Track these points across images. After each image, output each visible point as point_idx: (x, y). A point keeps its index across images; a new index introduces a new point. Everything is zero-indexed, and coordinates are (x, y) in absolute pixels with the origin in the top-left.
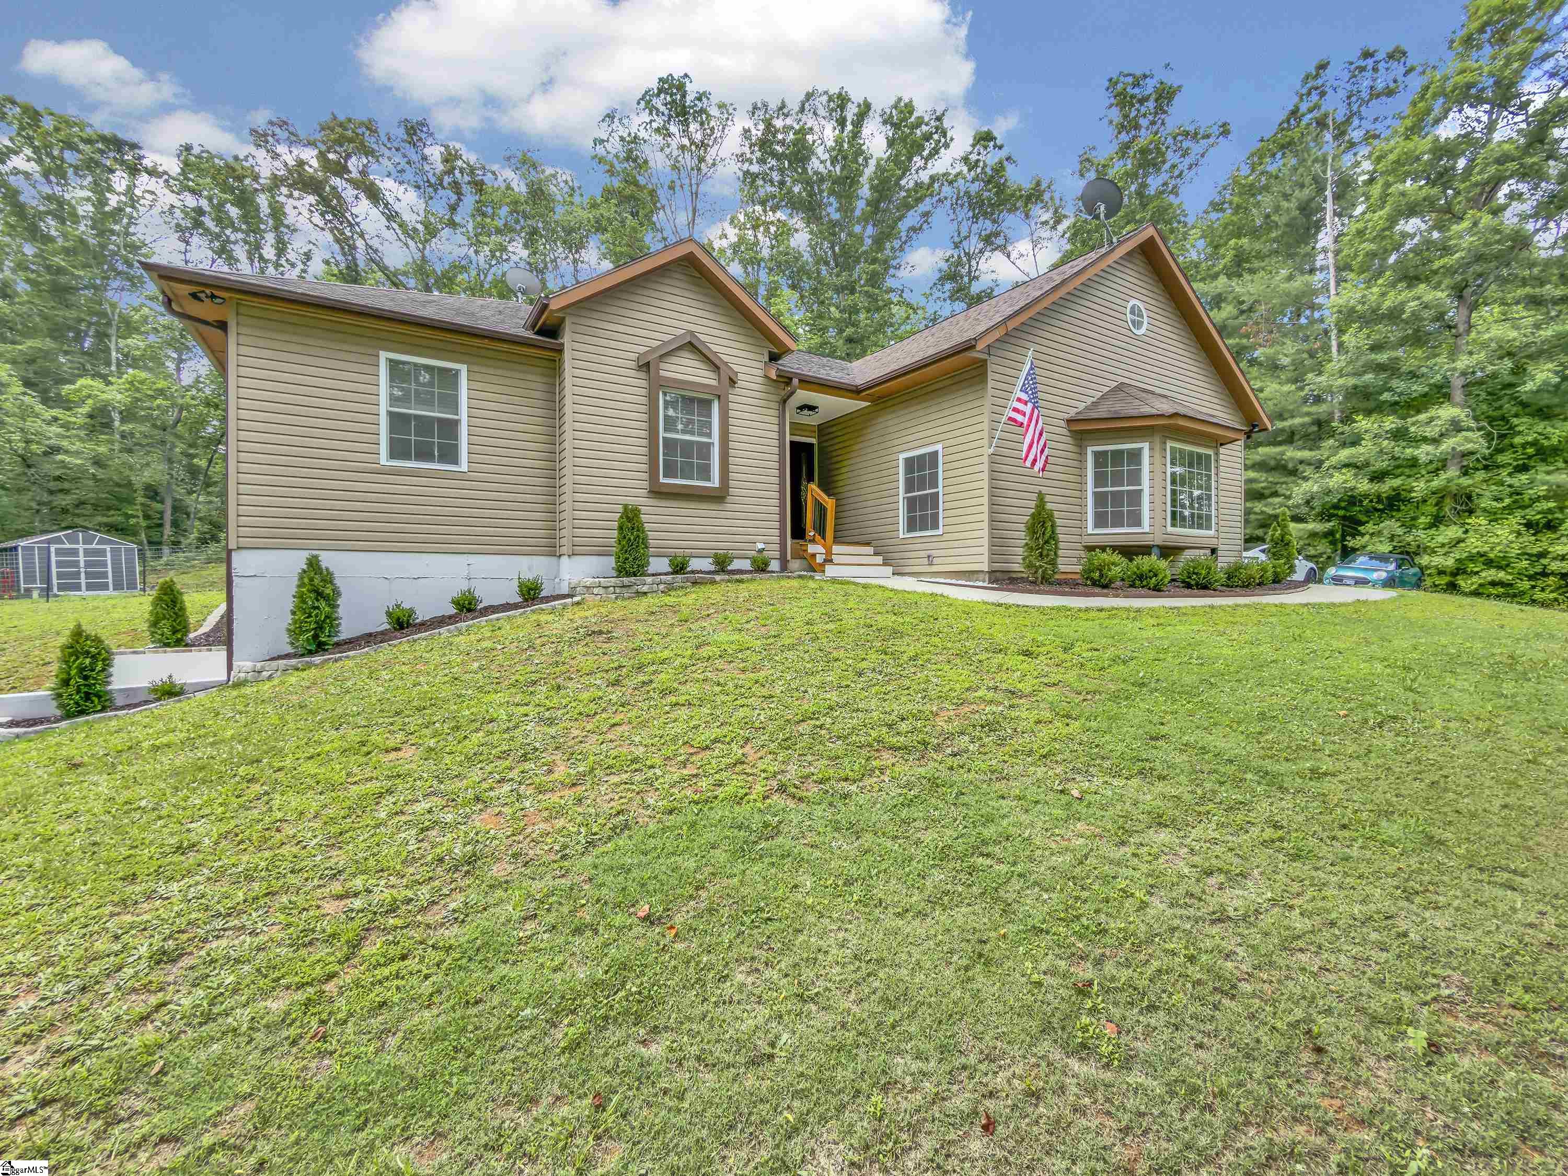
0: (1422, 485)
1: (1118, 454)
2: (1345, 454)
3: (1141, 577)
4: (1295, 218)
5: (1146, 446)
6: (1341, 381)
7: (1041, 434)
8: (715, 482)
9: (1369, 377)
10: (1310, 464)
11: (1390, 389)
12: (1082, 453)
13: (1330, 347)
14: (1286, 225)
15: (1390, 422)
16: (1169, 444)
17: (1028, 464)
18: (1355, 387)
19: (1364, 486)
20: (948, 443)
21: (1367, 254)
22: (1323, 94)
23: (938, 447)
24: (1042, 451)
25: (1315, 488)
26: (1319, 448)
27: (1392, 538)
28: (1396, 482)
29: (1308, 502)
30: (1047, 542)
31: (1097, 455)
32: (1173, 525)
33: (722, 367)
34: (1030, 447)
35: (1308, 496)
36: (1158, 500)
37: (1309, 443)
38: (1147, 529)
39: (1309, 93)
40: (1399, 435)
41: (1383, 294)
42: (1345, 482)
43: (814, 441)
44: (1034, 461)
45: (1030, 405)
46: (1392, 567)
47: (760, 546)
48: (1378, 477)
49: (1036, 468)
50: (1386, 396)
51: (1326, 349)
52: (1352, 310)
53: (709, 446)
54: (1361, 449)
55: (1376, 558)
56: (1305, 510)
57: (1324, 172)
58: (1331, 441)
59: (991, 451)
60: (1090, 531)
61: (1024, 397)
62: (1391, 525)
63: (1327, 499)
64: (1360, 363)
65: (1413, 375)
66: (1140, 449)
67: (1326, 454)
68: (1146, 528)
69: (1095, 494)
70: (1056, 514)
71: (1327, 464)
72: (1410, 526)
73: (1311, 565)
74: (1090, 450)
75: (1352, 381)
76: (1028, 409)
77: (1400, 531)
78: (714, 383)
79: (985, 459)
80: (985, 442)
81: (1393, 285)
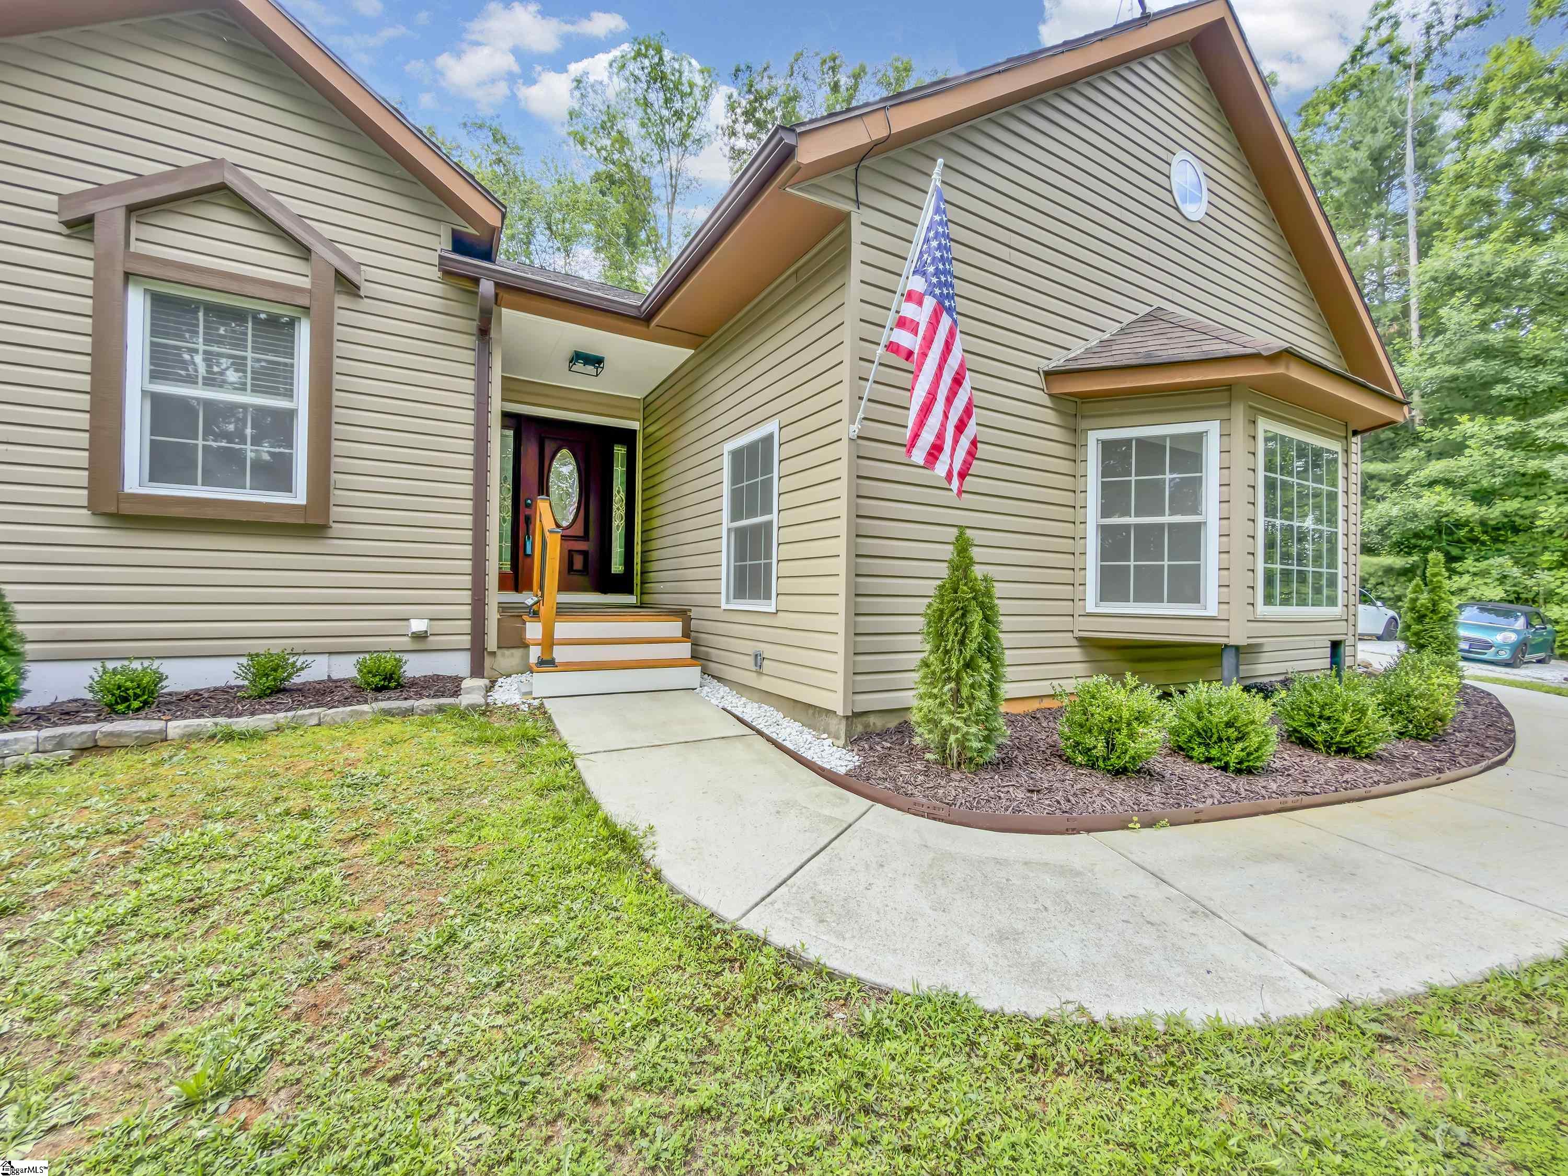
0: (1552, 509)
1: (1150, 448)
2: (1436, 468)
3: (1205, 736)
4: (1363, 172)
5: (1212, 429)
6: (1431, 372)
7: (958, 381)
8: (299, 496)
9: (1475, 365)
10: (1382, 480)
11: (1506, 380)
12: (1076, 443)
13: (1408, 332)
14: (1354, 180)
15: (1506, 425)
16: (1264, 425)
17: (919, 456)
18: (1455, 378)
19: (1468, 510)
20: (787, 417)
21: (1473, 203)
22: (1397, 25)
23: (771, 427)
24: (961, 427)
25: (1395, 511)
26: (1395, 458)
27: (1503, 579)
28: (1512, 505)
29: (1381, 531)
30: (969, 665)
31: (1108, 447)
32: (1269, 599)
33: (318, 248)
34: (926, 410)
35: (1382, 522)
36: (1239, 544)
37: (1380, 454)
38: (1212, 610)
39: (1378, 27)
40: (1516, 442)
41: (1498, 253)
42: (1440, 503)
43: (635, 425)
44: (935, 450)
45: (930, 303)
46: (1520, 623)
47: (418, 625)
48: (1483, 497)
49: (941, 469)
50: (1499, 390)
51: (1404, 334)
52: (1452, 277)
53: (291, 414)
54: (1464, 461)
55: (1488, 611)
56: (1377, 539)
57: (1403, 113)
58: (1414, 452)
59: (855, 428)
60: (1091, 607)
61: (918, 284)
62: (1501, 563)
63: (1410, 525)
64: (1461, 347)
65: (1538, 361)
66: (1198, 438)
67: (1408, 467)
68: (1211, 606)
69: (1105, 530)
70: (998, 589)
71: (1411, 480)
72: (1529, 565)
73: (1391, 613)
74: (1094, 438)
75: (1450, 371)
76: (921, 314)
77: (1516, 572)
78: (305, 283)
79: (842, 450)
80: (843, 411)
81: (1512, 240)
